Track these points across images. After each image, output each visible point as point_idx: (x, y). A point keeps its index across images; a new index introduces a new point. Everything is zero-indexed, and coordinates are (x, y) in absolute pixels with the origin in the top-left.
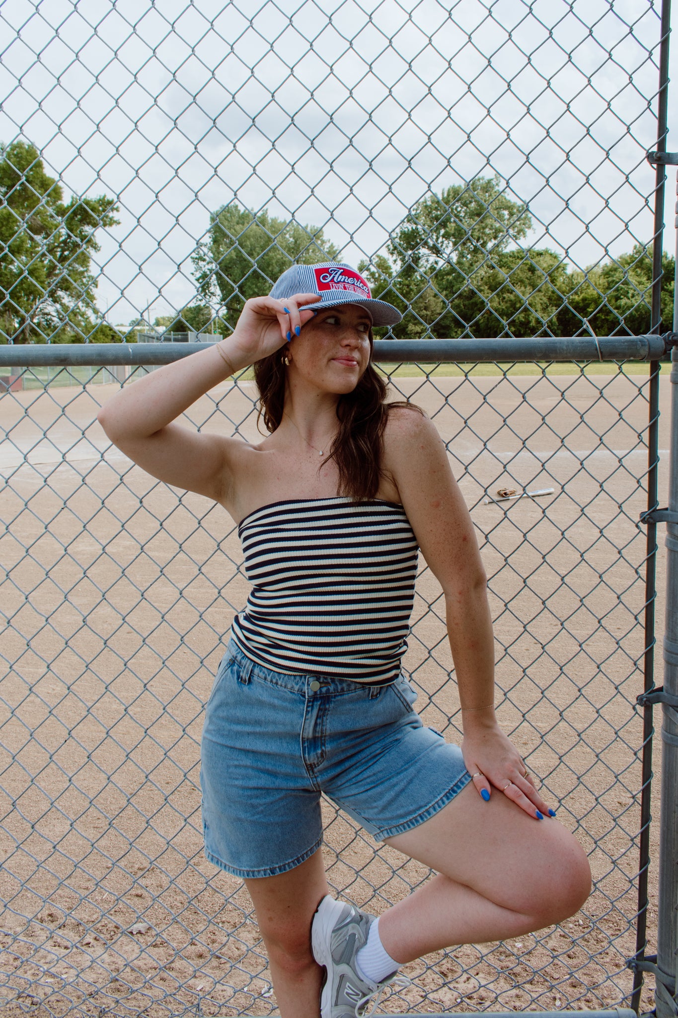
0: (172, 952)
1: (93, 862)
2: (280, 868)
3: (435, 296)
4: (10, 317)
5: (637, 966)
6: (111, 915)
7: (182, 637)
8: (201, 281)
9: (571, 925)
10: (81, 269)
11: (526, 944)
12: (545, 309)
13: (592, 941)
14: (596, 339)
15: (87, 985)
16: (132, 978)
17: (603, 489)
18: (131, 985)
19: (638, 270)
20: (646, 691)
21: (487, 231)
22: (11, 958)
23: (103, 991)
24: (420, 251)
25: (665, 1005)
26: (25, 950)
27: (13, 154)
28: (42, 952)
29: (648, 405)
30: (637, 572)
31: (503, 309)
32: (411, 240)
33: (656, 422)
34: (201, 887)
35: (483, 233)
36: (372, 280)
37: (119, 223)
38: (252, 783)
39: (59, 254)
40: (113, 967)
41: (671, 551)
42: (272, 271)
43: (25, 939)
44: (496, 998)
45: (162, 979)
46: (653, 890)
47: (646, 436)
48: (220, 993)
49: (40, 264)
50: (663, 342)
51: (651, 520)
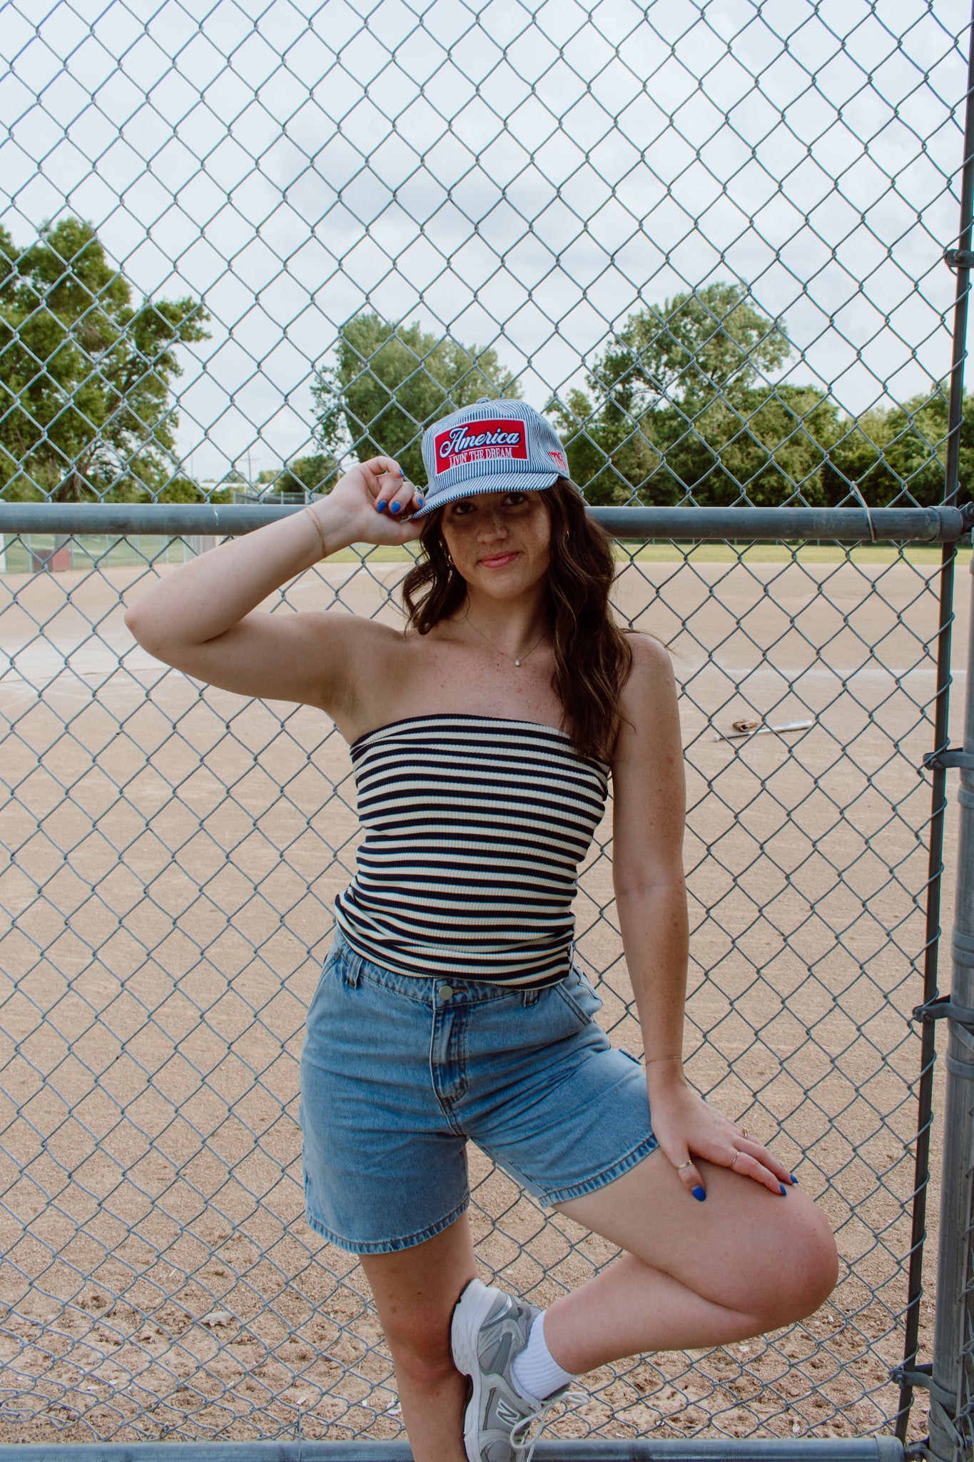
0: (264, 1351)
1: (156, 1226)
2: (405, 1241)
4: (54, 466)
5: (905, 1379)
6: (180, 1299)
7: (282, 917)
8: (323, 421)
9: (817, 1323)
10: (156, 401)
11: (755, 1347)
12: (806, 471)
13: (846, 1345)
14: (867, 510)
15: (144, 1394)
16: (208, 1386)
17: (872, 721)
18: (206, 1395)
19: (937, 417)
20: (926, 1001)
21: (728, 358)
22: (40, 1355)
23: (167, 1402)
24: (633, 385)
25: (942, 1432)
26: (59, 1346)
27: (62, 236)
28: (83, 1349)
29: (938, 604)
30: (917, 836)
31: (747, 469)
32: (620, 368)
33: (948, 629)
34: (305, 1263)
35: (722, 361)
36: (565, 424)
37: (210, 337)
38: (367, 1123)
39: (124, 379)
40: (181, 1371)
41: (965, 808)
42: (424, 409)
43: (59, 1330)
44: (710, 1419)
45: (249, 1388)
46: (930, 1275)
47: (934, 648)
48: (330, 1408)
49: (97, 393)
50: (961, 517)
51: (938, 765)
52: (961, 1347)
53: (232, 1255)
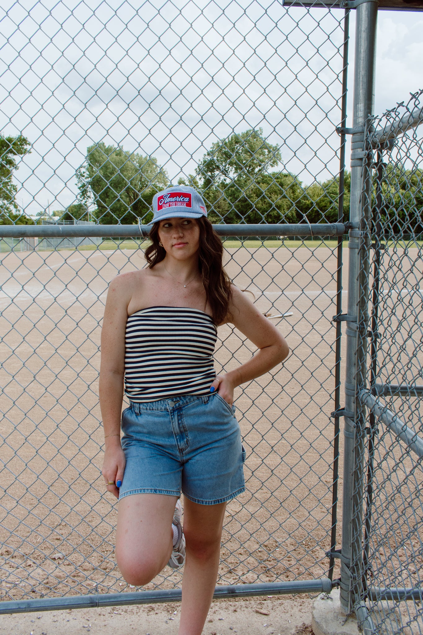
3: (224, 200)
5: (331, 555)
6: (43, 550)
7: (79, 399)
8: (81, 189)
10: (7, 180)
14: (310, 225)
15: (30, 587)
17: (313, 304)
20: (336, 410)
21: (255, 161)
24: (215, 173)
25: (345, 574)
28: (3, 571)
29: (337, 260)
30: (331, 347)
31: (264, 208)
32: (210, 166)
33: (341, 269)
35: (253, 163)
40: (45, 577)
41: (349, 336)
45: (73, 582)
47: (336, 276)
50: (344, 227)
51: (338, 320)
52: (352, 540)
53: (63, 532)
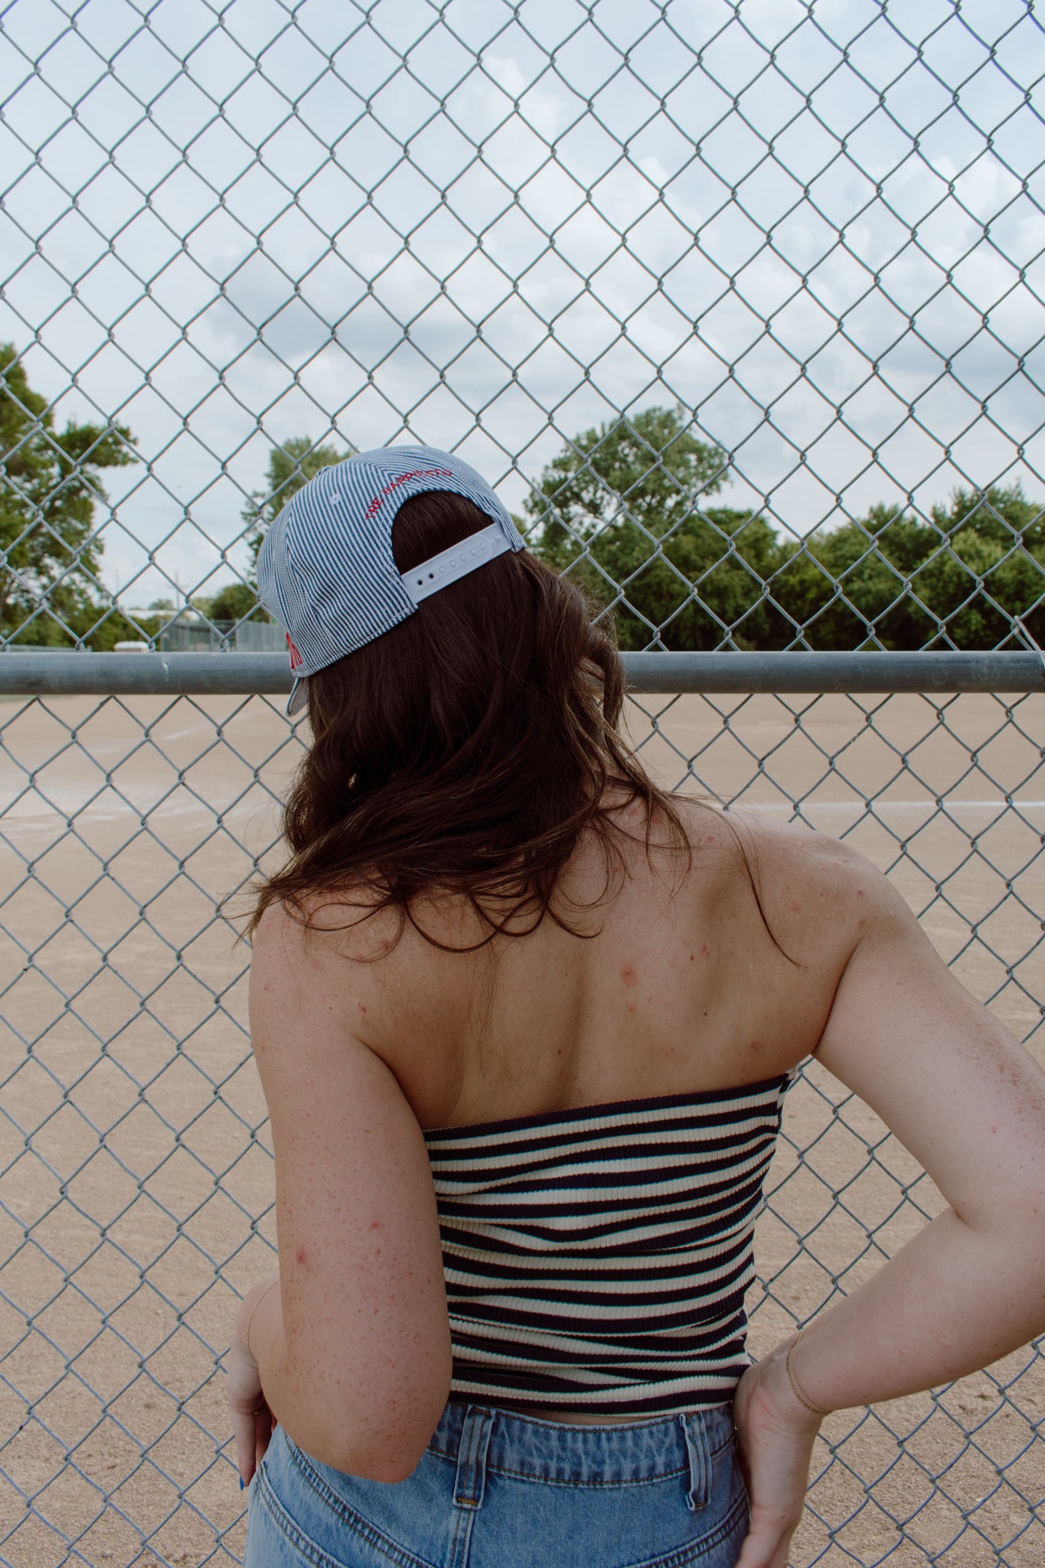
7: (254, 1223)
8: (254, 546)
21: (667, 482)
24: (571, 509)
37: (136, 462)
49: (18, 519)
